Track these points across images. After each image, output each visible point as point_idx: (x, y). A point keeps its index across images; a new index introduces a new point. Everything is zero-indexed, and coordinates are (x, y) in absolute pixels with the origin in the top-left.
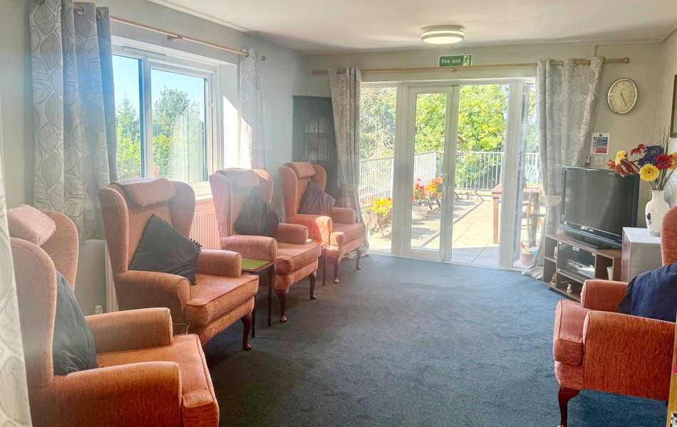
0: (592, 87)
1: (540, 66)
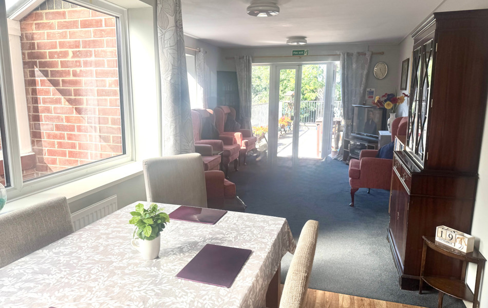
0: (366, 66)
1: (342, 56)
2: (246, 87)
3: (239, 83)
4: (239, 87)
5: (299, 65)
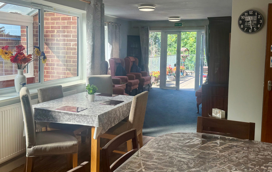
1: (205, 27)
2: (145, 45)
3: (141, 42)
4: (141, 45)
5: (179, 32)
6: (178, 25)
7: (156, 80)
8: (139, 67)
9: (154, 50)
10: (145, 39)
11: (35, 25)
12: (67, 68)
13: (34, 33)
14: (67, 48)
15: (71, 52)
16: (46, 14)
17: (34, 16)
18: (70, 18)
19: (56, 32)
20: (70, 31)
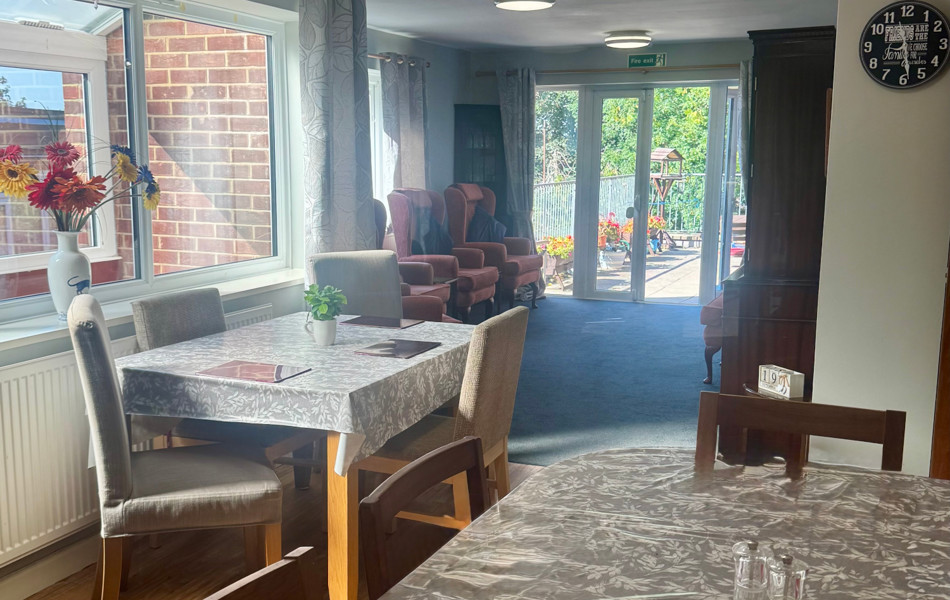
1: (741, 68)
2: (520, 140)
3: (505, 130)
4: (506, 141)
5: (645, 89)
6: (642, 64)
7: (562, 268)
8: (497, 222)
9: (555, 159)
10: (520, 117)
11: (114, 69)
12: (235, 227)
13: (110, 97)
14: (233, 152)
15: (247, 167)
16: (152, 25)
17: (108, 36)
18: (242, 39)
19: (190, 92)
20: (242, 88)
